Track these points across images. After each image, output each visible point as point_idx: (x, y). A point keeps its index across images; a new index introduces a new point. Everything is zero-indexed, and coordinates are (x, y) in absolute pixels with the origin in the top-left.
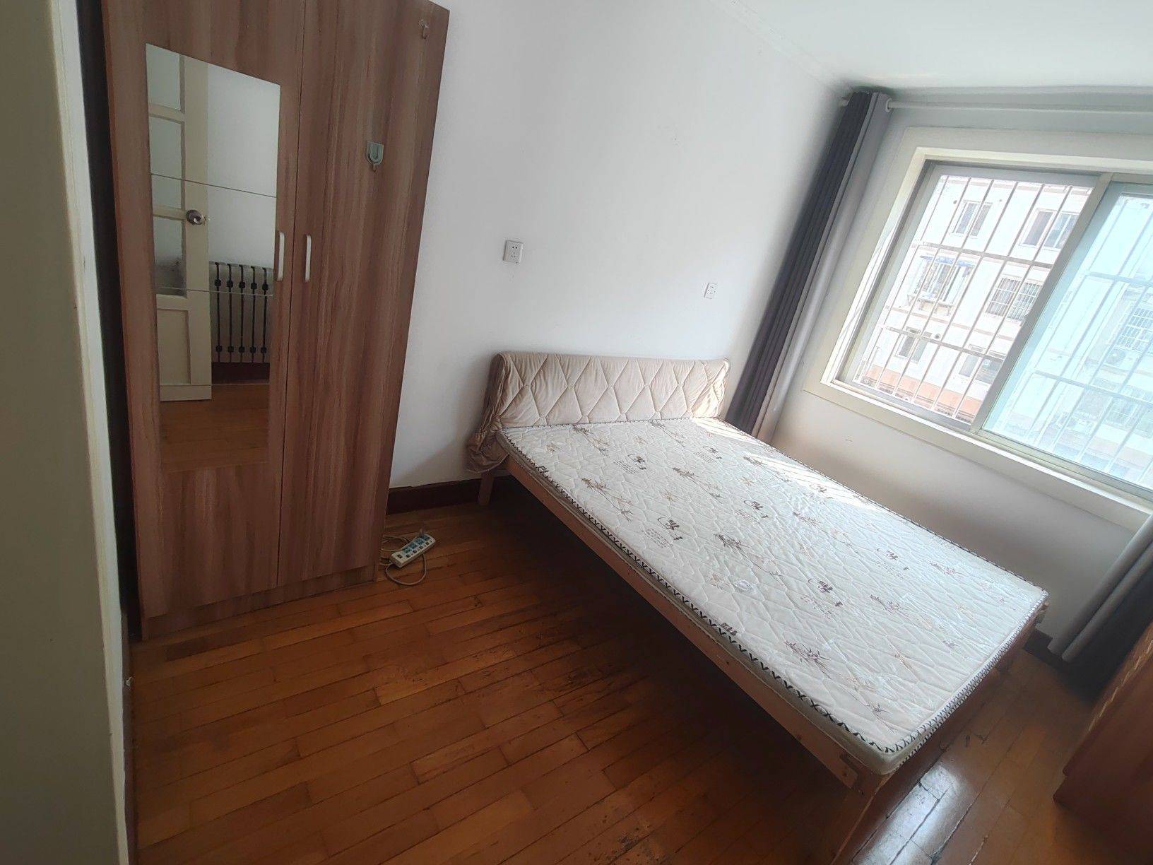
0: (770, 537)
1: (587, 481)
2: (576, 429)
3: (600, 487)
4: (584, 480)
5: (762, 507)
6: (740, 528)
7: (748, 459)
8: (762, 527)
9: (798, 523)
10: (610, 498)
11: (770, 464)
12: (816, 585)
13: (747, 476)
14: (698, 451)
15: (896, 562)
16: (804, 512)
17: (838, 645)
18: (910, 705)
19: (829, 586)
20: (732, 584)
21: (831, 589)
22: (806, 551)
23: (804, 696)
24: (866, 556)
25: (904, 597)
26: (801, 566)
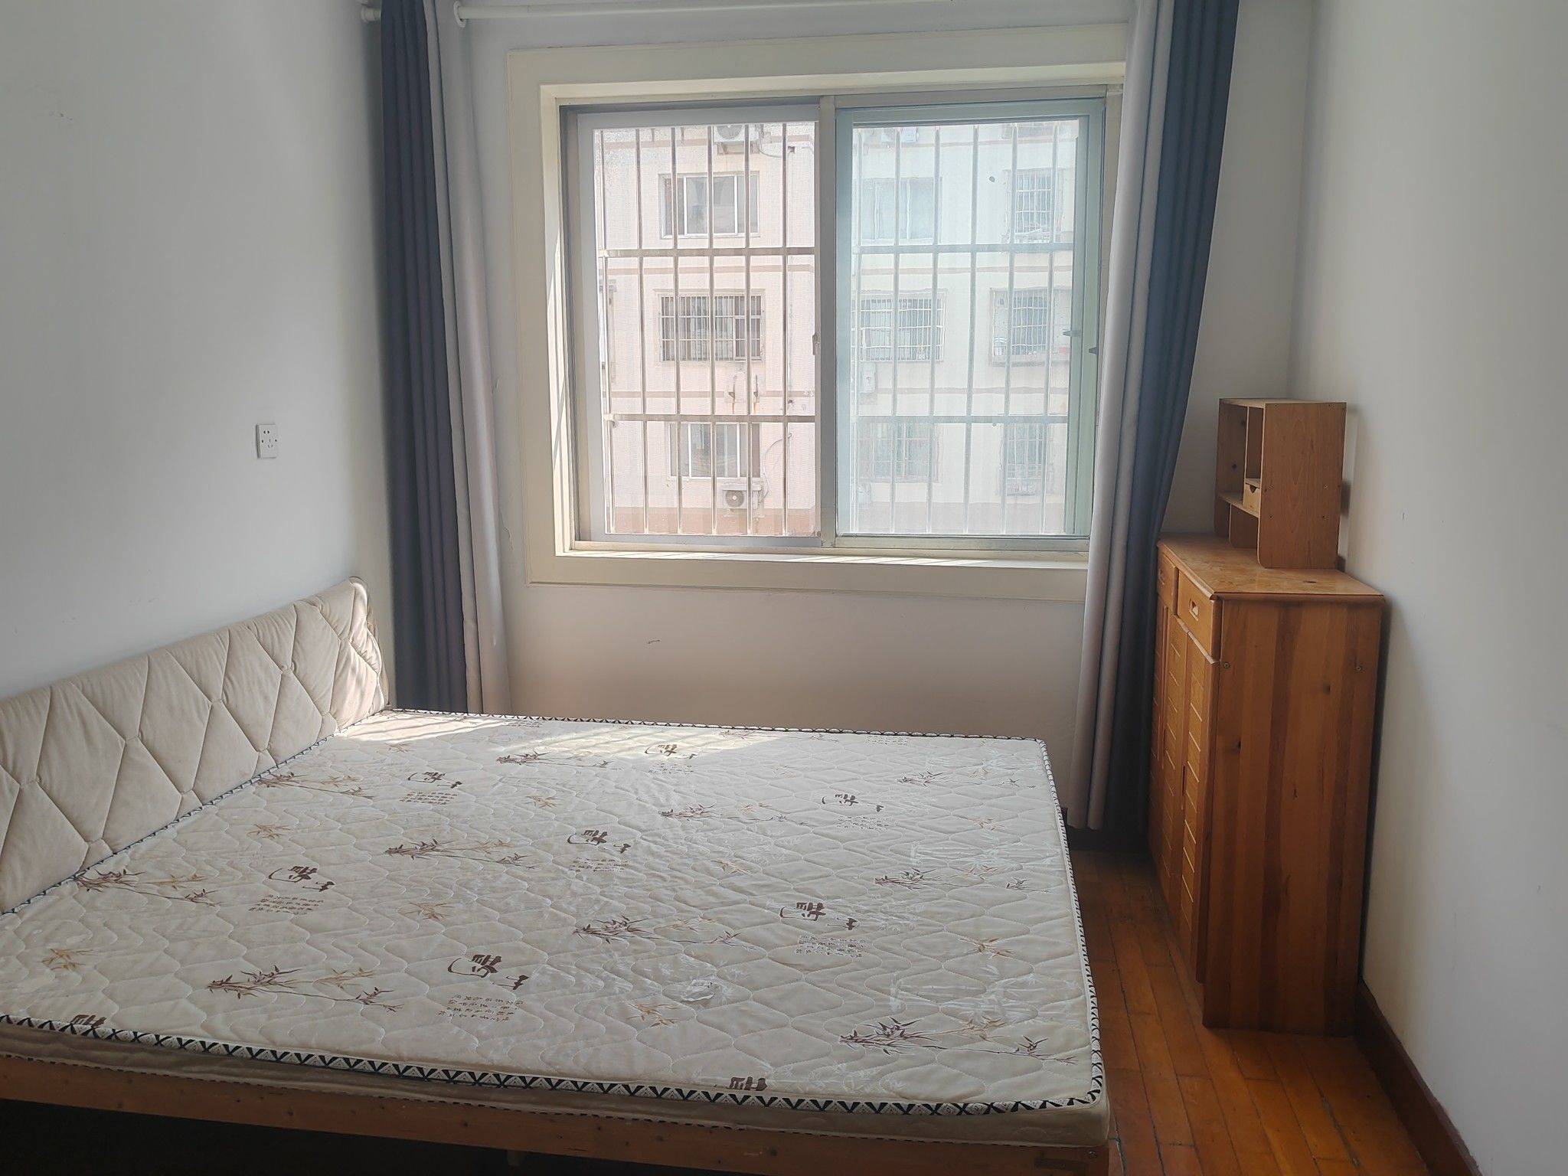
0: (664, 879)
1: (225, 984)
2: (88, 885)
3: (269, 980)
4: (215, 985)
5: (605, 834)
6: (602, 894)
7: (507, 760)
8: (636, 869)
9: (683, 828)
10: (310, 989)
11: (555, 749)
12: (798, 915)
13: (534, 793)
14: (405, 792)
15: (859, 806)
16: (675, 803)
17: (907, 990)
18: (1053, 1008)
19: (815, 905)
20: (682, 1002)
21: (820, 906)
22: (735, 867)
23: (939, 1106)
24: (817, 821)
25: (912, 854)
26: (751, 898)
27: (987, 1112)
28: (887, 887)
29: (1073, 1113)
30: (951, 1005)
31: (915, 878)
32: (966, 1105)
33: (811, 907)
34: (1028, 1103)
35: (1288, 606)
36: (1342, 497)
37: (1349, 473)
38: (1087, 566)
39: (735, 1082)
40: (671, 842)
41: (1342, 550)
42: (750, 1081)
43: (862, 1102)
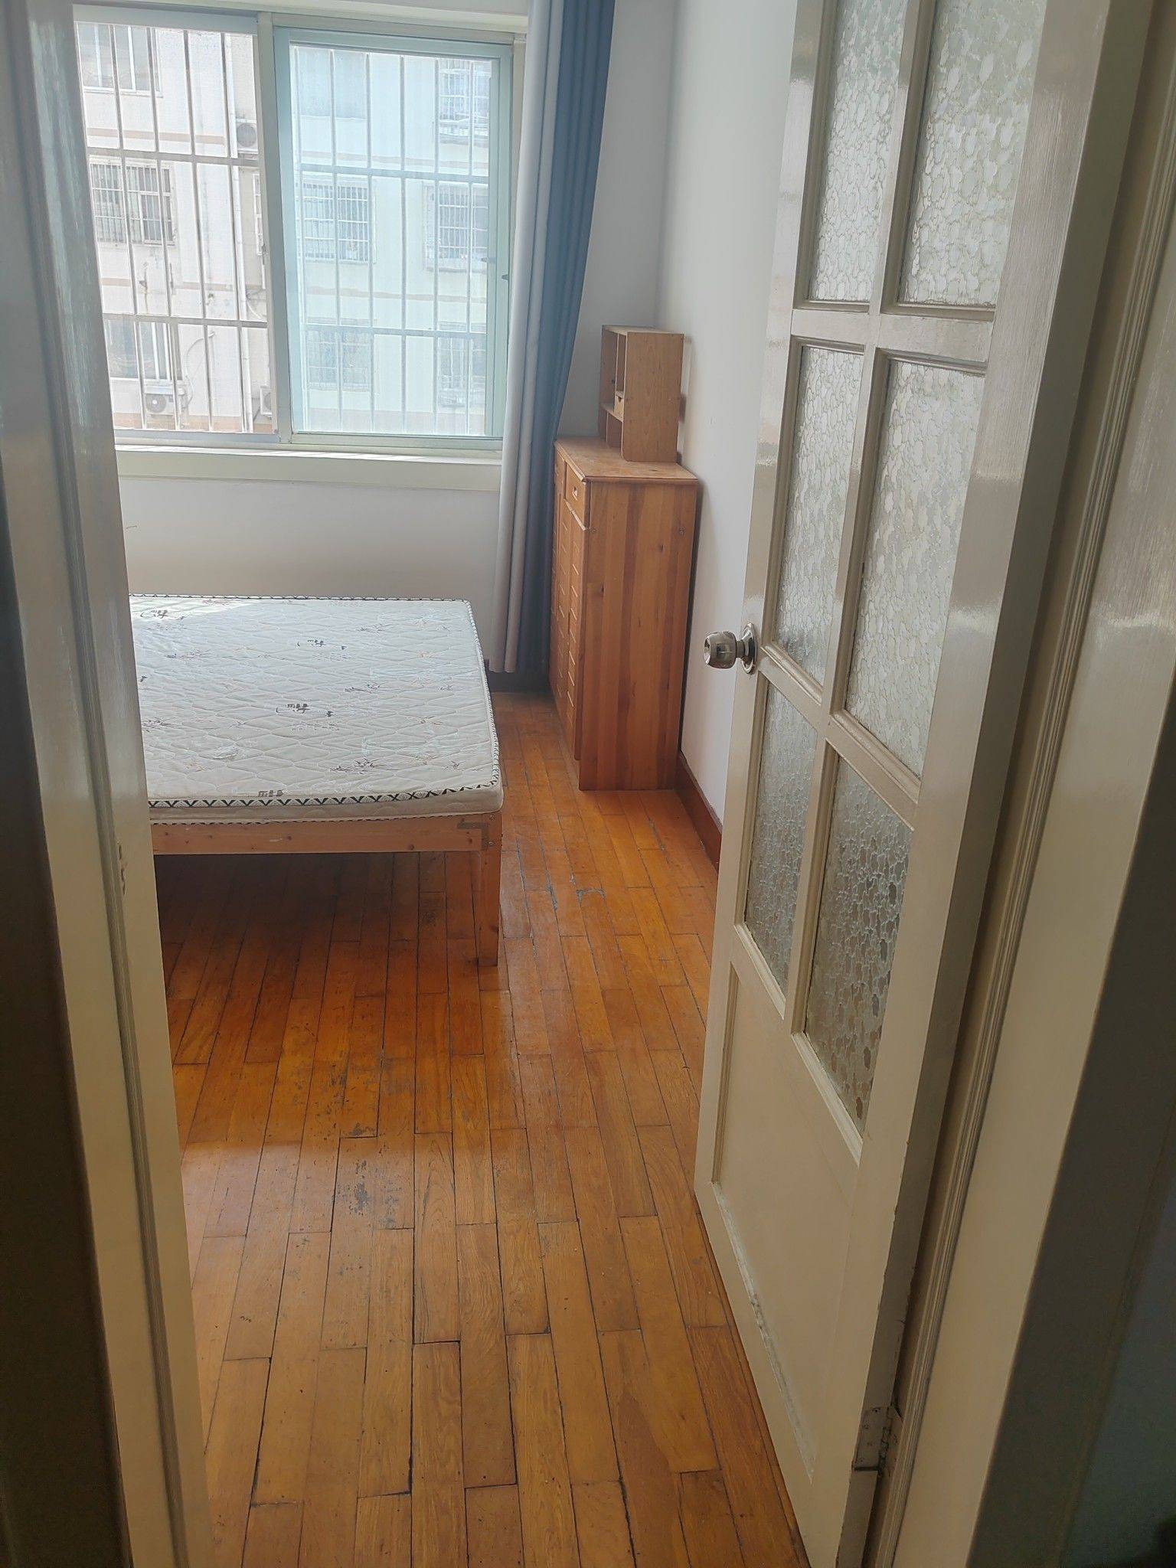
0: (181, 695)
12: (289, 711)
15: (327, 647)
16: (176, 648)
17: (372, 745)
18: (471, 747)
19: (302, 705)
20: (214, 759)
21: (305, 705)
22: (235, 687)
23: (397, 795)
24: (296, 657)
25: (371, 674)
26: (252, 704)
27: (428, 796)
28: (353, 693)
29: (479, 793)
30: (403, 750)
31: (374, 687)
32: (414, 793)
33: (298, 706)
34: (453, 789)
35: (636, 487)
36: (680, 407)
37: (685, 389)
38: (500, 462)
39: (262, 794)
40: (180, 674)
41: (680, 448)
42: (272, 792)
43: (348, 797)
